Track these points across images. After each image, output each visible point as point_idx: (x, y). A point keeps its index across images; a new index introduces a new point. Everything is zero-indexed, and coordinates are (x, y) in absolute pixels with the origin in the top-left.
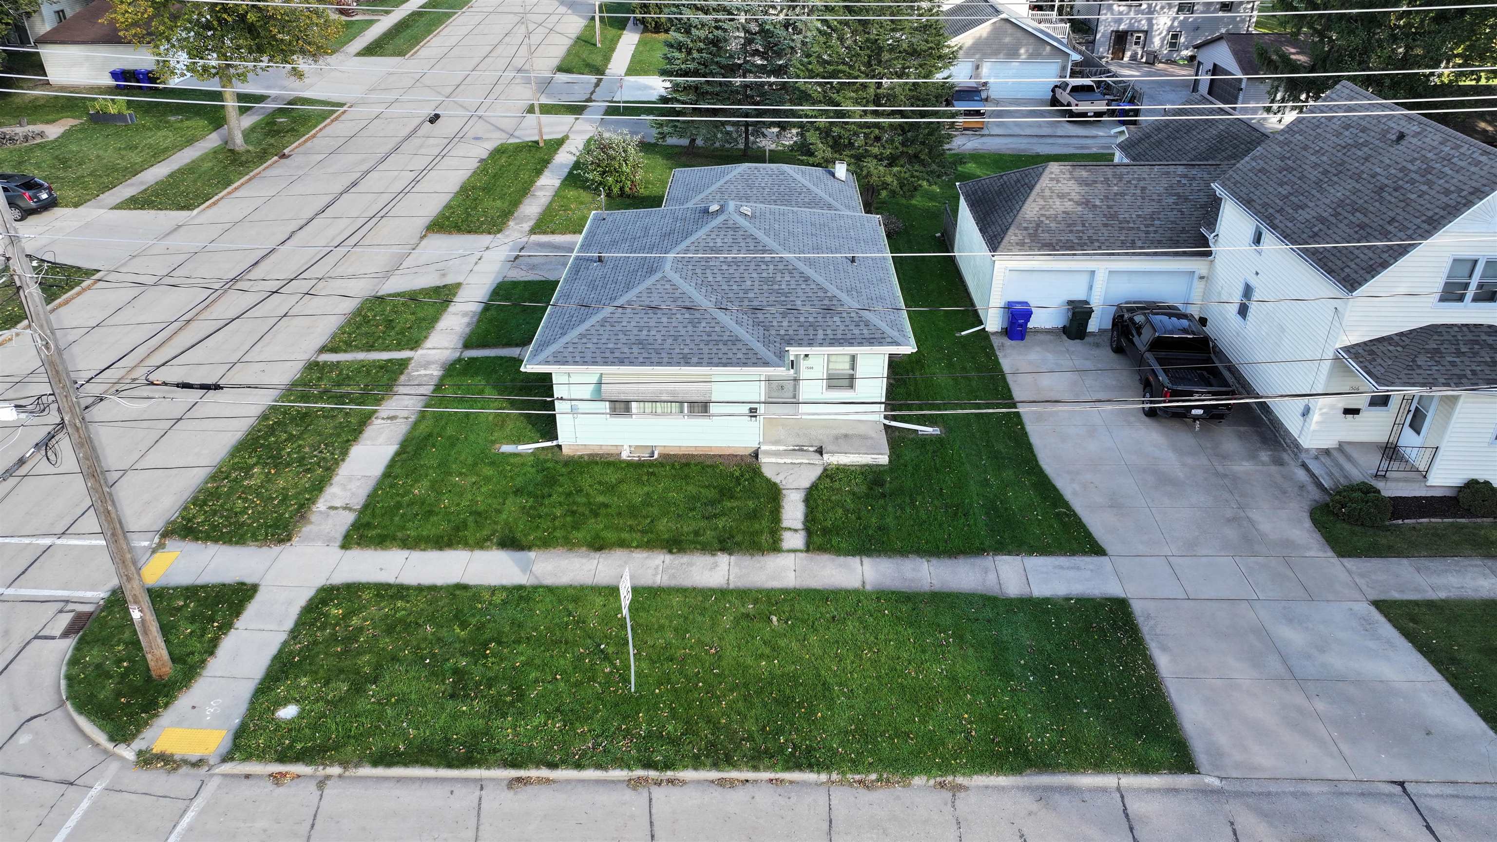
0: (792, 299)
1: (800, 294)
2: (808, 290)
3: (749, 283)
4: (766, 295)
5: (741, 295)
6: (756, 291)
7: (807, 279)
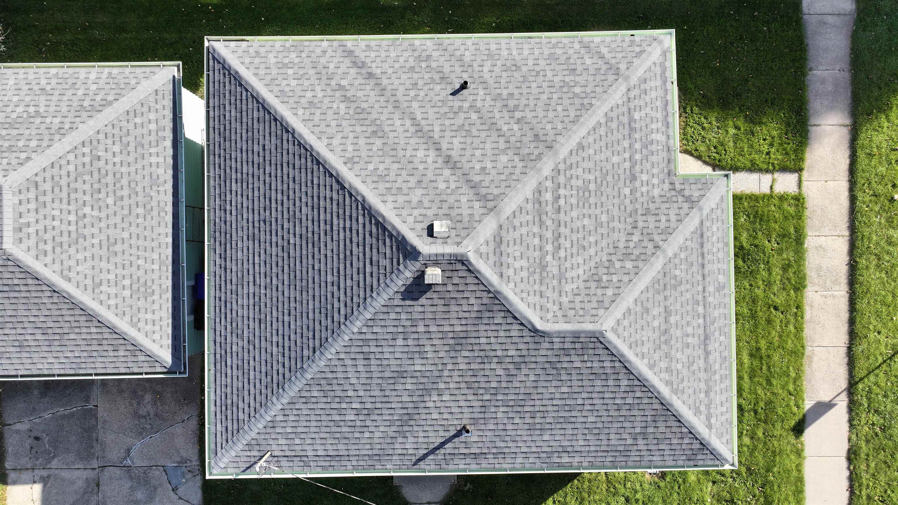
0: (609, 167)
1: (603, 157)
2: (597, 147)
3: (586, 221)
4: (604, 199)
5: (604, 231)
6: (598, 211)
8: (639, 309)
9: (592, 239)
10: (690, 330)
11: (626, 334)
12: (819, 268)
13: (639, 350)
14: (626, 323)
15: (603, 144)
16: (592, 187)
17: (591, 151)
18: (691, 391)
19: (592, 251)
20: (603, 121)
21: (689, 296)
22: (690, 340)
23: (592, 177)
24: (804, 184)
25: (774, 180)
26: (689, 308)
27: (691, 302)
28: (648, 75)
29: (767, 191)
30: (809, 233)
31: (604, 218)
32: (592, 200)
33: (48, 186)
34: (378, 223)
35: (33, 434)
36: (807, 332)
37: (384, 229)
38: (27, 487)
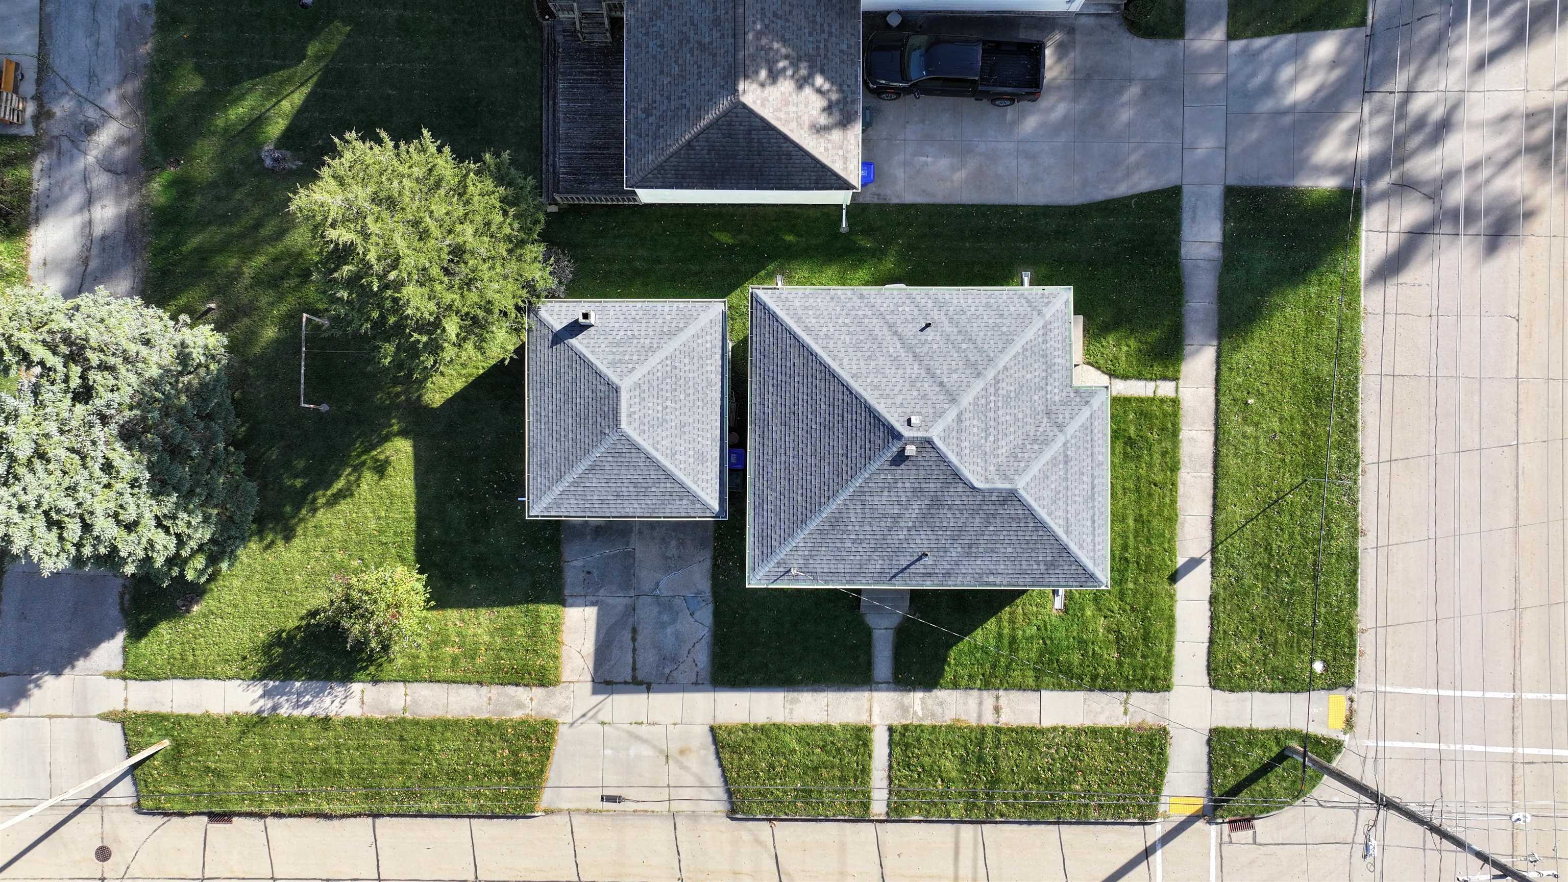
0: (1024, 382)
1: (1020, 375)
2: (1016, 368)
3: (1008, 418)
4: (1020, 403)
5: (1020, 424)
6: (1016, 411)
7: (1006, 368)
8: (1042, 476)
9: (1012, 429)
10: (1077, 492)
11: (1032, 492)
12: (1191, 456)
13: (1041, 502)
14: (1033, 485)
15: (1020, 366)
16: (1013, 395)
17: (1012, 372)
18: (1077, 533)
19: (1012, 437)
20: (1021, 351)
21: (1077, 469)
22: (1077, 498)
23: (1013, 389)
24: (1180, 389)
25: (1156, 387)
26: (1077, 477)
27: (1078, 473)
28: (1052, 319)
29: (1152, 395)
30: (1184, 428)
31: (1020, 416)
32: (1012, 404)
33: (645, 387)
34: (875, 416)
35: (586, 569)
36: (1179, 504)
37: (879, 420)
38: (581, 609)
